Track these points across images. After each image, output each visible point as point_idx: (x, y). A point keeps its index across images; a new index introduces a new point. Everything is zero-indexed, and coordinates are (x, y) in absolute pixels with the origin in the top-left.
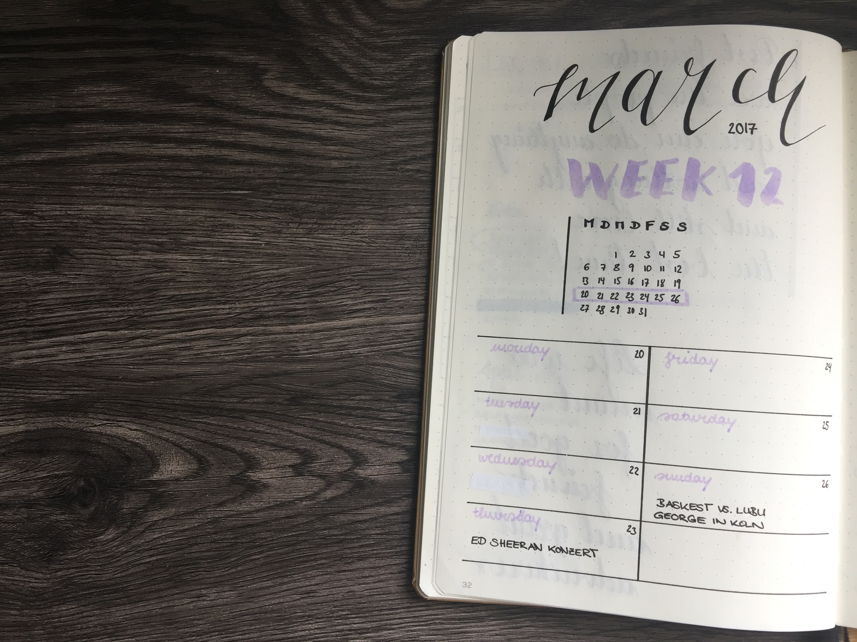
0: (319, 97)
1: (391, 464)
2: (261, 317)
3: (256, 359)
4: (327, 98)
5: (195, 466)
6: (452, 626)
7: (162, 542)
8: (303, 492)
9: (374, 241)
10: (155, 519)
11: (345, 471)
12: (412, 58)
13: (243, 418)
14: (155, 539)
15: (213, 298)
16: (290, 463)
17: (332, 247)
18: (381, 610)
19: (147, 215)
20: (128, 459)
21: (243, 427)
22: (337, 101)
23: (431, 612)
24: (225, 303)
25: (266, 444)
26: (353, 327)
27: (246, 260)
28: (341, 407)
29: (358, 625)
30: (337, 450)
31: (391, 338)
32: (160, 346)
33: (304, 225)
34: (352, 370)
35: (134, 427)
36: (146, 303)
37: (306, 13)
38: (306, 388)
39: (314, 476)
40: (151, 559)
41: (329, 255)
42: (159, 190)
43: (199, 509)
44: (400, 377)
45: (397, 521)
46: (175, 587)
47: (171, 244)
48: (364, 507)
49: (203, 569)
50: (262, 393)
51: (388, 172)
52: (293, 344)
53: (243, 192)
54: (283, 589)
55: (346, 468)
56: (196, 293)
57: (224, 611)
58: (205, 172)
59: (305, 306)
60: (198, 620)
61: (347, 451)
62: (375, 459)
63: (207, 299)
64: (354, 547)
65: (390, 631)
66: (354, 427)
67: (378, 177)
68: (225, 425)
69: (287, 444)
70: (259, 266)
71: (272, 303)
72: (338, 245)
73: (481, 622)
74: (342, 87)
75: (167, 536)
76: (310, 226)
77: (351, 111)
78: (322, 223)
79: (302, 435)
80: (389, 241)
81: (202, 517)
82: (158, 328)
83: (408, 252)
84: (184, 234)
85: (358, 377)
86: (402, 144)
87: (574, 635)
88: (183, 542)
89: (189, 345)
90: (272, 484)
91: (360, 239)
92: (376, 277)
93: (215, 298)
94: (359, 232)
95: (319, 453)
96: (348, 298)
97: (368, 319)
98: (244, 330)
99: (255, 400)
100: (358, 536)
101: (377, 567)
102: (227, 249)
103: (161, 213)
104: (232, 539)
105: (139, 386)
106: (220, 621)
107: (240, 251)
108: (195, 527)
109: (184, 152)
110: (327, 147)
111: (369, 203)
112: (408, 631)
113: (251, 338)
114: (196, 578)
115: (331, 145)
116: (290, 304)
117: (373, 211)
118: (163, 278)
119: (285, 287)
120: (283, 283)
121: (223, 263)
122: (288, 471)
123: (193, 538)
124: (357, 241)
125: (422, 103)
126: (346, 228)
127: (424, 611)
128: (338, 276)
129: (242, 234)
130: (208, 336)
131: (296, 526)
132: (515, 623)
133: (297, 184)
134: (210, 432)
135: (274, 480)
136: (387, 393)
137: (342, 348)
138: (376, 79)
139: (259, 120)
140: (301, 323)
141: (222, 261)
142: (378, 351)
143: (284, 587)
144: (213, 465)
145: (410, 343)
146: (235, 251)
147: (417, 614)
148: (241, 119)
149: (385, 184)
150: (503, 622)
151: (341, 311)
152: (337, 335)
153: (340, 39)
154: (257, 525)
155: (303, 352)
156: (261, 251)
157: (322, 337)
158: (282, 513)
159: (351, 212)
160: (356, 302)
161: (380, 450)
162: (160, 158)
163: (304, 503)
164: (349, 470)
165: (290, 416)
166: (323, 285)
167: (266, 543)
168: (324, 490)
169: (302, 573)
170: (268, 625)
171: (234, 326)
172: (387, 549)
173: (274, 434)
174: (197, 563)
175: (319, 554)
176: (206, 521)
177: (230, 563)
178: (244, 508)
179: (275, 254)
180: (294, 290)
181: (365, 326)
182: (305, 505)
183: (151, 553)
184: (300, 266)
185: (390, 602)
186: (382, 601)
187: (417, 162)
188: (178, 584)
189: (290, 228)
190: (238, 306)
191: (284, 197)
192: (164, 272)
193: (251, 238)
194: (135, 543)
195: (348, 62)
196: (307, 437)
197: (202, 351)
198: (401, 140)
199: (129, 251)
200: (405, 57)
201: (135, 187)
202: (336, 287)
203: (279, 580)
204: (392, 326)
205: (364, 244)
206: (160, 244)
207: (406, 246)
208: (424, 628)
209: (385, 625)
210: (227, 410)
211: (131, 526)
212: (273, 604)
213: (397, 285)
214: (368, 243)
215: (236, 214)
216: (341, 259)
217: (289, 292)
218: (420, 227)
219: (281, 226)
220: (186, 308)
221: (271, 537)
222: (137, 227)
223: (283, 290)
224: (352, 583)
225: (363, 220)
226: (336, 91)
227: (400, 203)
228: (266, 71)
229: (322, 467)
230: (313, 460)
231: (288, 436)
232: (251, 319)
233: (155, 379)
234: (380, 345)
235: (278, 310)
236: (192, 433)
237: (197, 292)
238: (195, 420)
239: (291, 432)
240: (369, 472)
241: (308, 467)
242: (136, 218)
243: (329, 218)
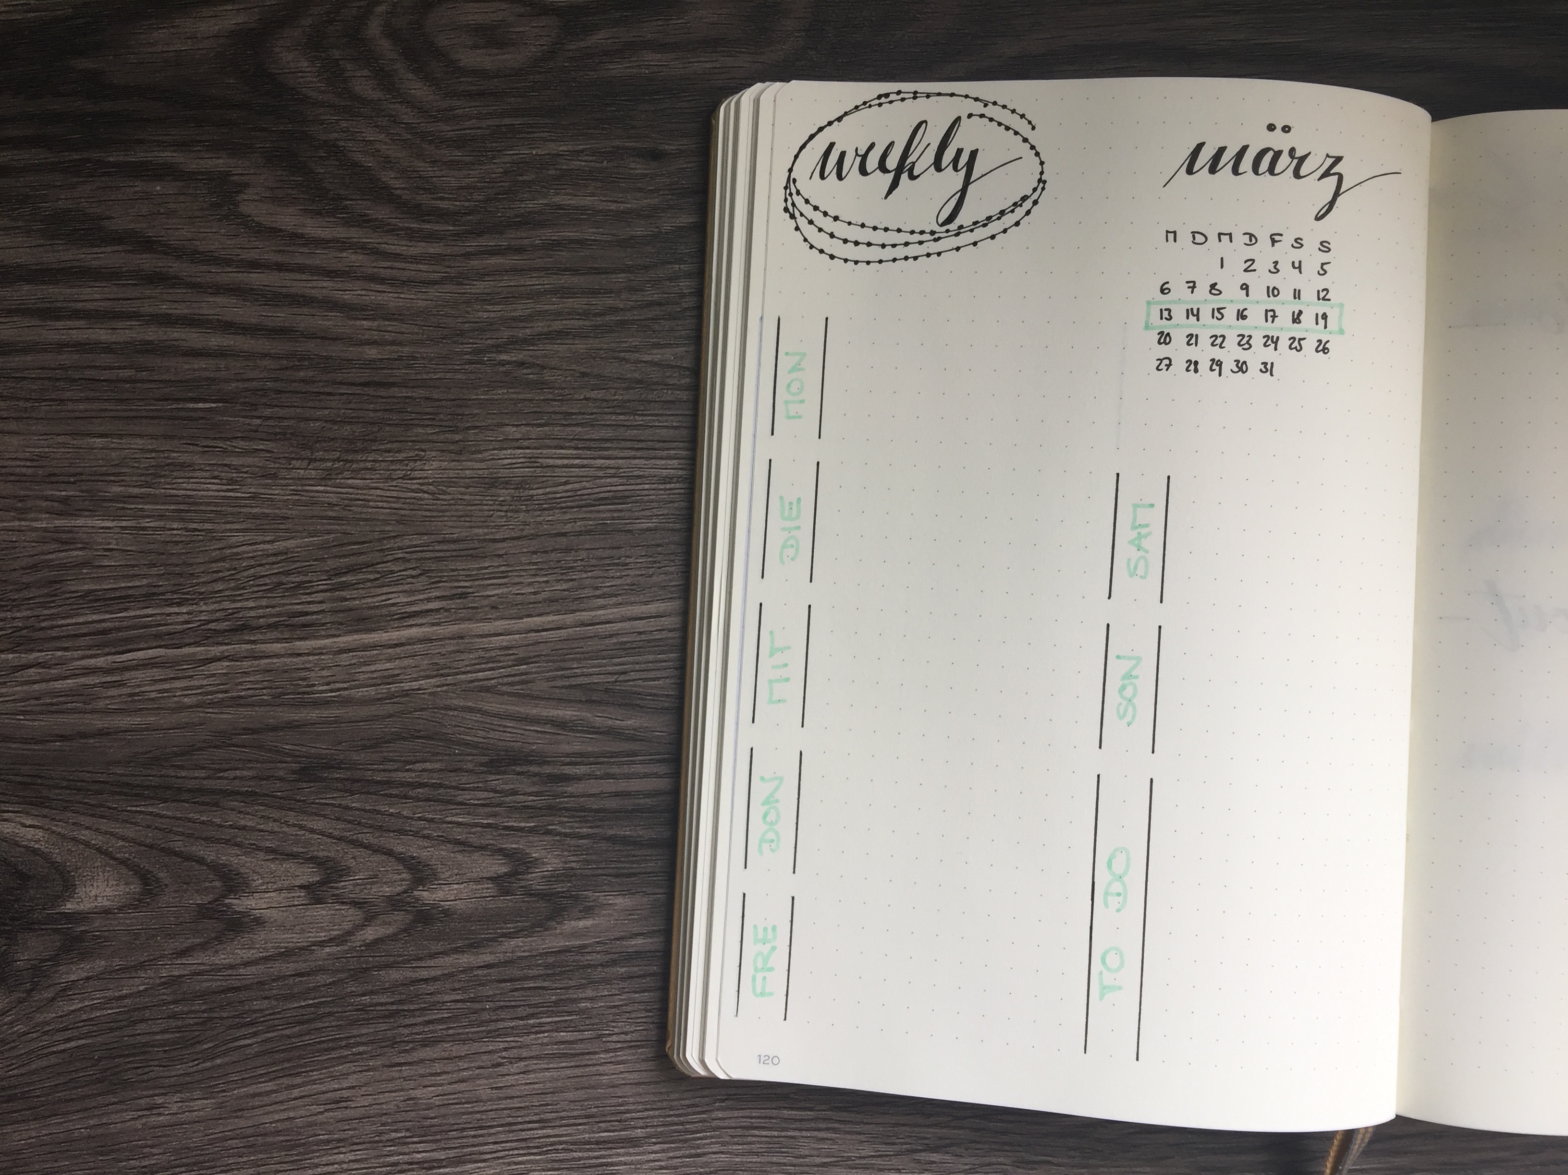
0: (341, 232)
1: (478, 881)
2: (245, 628)
3: (238, 702)
4: (354, 234)
5: (135, 887)
6: (586, 1155)
7: (84, 1017)
8: (325, 931)
9: (442, 490)
10: (73, 977)
11: (398, 895)
12: (507, 159)
13: (216, 805)
14: (73, 1011)
15: (159, 594)
16: (302, 881)
17: (369, 501)
18: (463, 1130)
19: (41, 450)
20: (24, 877)
21: (218, 820)
22: (372, 239)
23: (549, 1131)
24: (179, 604)
25: (259, 849)
26: (410, 642)
27: (216, 527)
28: (388, 783)
29: (424, 1154)
30: (384, 857)
31: (476, 661)
32: (69, 681)
33: (318, 464)
34: (408, 718)
35: (29, 822)
36: (43, 605)
37: (315, 80)
38: (328, 751)
39: (343, 903)
40: (68, 1045)
41: (364, 516)
42: (59, 405)
43: (145, 962)
44: (493, 730)
45: (489, 978)
46: (108, 1093)
47: (84, 500)
48: (432, 956)
49: (156, 1063)
50: (249, 760)
51: (467, 367)
52: (303, 674)
53: (208, 405)
54: (293, 1096)
55: (399, 889)
56: (129, 587)
57: (194, 1132)
58: (139, 369)
59: (323, 607)
60: (151, 1147)
61: (401, 859)
62: (449, 873)
63: (149, 597)
64: (416, 1024)
65: (479, 1165)
66: (412, 818)
67: (449, 376)
68: (186, 818)
69: (295, 849)
70: (240, 538)
71: (264, 602)
72: (379, 499)
73: (636, 1146)
74: (382, 212)
75: (93, 1008)
76: (329, 464)
77: (397, 257)
78: (350, 458)
79: (322, 834)
80: (471, 490)
81: (152, 975)
82: (66, 649)
83: (505, 508)
84: (106, 481)
85: (420, 731)
86: (492, 315)
87: (794, 1165)
88: (120, 1017)
89: (119, 678)
90: (270, 918)
91: (419, 487)
92: (448, 554)
93: (163, 594)
94: (416, 474)
95: (352, 863)
96: (400, 592)
97: (435, 628)
98: (216, 650)
99: (238, 773)
100: (423, 1006)
101: (455, 1057)
102: (182, 507)
103: (64, 445)
104: (204, 1011)
105: (35, 750)
106: (188, 1148)
107: (204, 512)
108: (140, 992)
109: (102, 334)
110: (358, 323)
111: (434, 423)
112: (509, 1164)
113: (228, 664)
114: (145, 1077)
115: (364, 319)
116: (296, 603)
117: (442, 437)
118: (70, 560)
119: (287, 573)
120: (283, 567)
121: (175, 532)
122: (298, 894)
123: (135, 1010)
124: (413, 491)
125: (526, 242)
126: (393, 467)
127: (536, 1129)
128: (382, 554)
129: (208, 481)
130: (152, 661)
131: (314, 988)
132: (693, 1148)
133: (304, 390)
134: (160, 830)
135: (273, 911)
136: (470, 758)
137: (390, 680)
138: (442, 199)
139: (235, 275)
140: (316, 638)
141: (173, 529)
142: (454, 684)
143: (296, 1093)
144: (166, 885)
145: (509, 669)
146: (195, 511)
147: (524, 1135)
148: (200, 274)
149: (463, 388)
150: (673, 1145)
151: (387, 616)
152: (381, 657)
153: (377, 126)
154: (246, 988)
155: (321, 688)
156: (242, 510)
157: (353, 662)
158: (289, 967)
159: (403, 439)
160: (413, 598)
161: (459, 857)
162: (61, 347)
163: (327, 950)
164: (405, 892)
165: (299, 801)
166: (355, 570)
167: (262, 1019)
168: (362, 926)
169: (326, 1068)
170: (269, 1156)
171: (197, 644)
172: (472, 1026)
173: (272, 832)
174: (146, 1052)
175: (354, 1037)
176: (158, 981)
177: (201, 1052)
178: (221, 959)
179: (267, 516)
180: (301, 578)
181: (430, 640)
182: (329, 954)
183: (68, 1034)
184: (312, 537)
185: (478, 1116)
186: (464, 1114)
187: (518, 347)
188: (115, 1087)
189: (292, 469)
190: (204, 608)
191: (281, 412)
192: (72, 550)
193: (225, 487)
194: (40, 1018)
195: (392, 168)
196: (330, 836)
197: (143, 689)
198: (490, 308)
199: (12, 514)
200: (494, 157)
201: (18, 399)
202: (378, 572)
203: (286, 1081)
204: (478, 640)
205: (426, 495)
206: (65, 500)
207: (502, 499)
208: (537, 1158)
209: (470, 1155)
210: (190, 791)
211: (32, 990)
212: (277, 1121)
213: (486, 568)
214: (433, 494)
215: (197, 445)
216: (386, 522)
217: (293, 583)
218: (525, 465)
219: (277, 465)
220: (111, 613)
221: (272, 1008)
222: (24, 470)
223: (284, 579)
224: (412, 1084)
225: (423, 454)
226: (370, 221)
227: (490, 421)
228: (247, 185)
229: (358, 888)
230: (341, 876)
231: (297, 835)
232: (226, 631)
233: (63, 738)
234: (457, 674)
235: (274, 616)
236: (129, 831)
237: (130, 585)
238: (134, 809)
239: (301, 827)
240: (440, 895)
241: (332, 887)
242: (21, 455)
243: (363, 450)
